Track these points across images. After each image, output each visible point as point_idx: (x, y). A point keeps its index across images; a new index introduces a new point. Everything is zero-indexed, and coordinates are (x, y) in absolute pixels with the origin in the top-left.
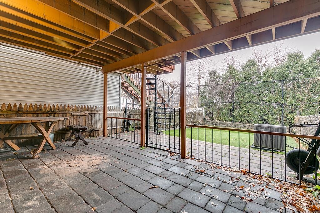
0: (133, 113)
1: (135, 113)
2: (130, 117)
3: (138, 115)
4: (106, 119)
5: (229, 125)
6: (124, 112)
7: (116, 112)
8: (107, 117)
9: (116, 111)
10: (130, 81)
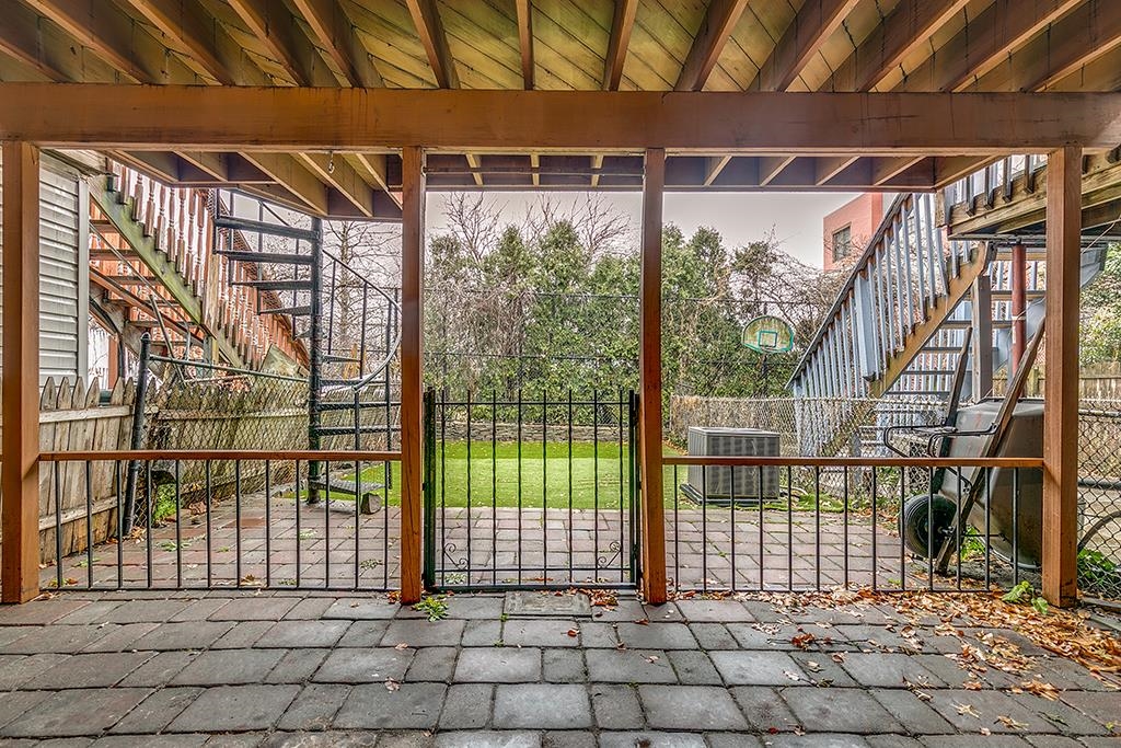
0: (184, 414)
1: (192, 414)
2: (160, 437)
3: (204, 420)
4: (34, 469)
5: (509, 434)
6: (123, 411)
7: (73, 415)
8: (40, 458)
9: (73, 407)
10: (136, 227)
